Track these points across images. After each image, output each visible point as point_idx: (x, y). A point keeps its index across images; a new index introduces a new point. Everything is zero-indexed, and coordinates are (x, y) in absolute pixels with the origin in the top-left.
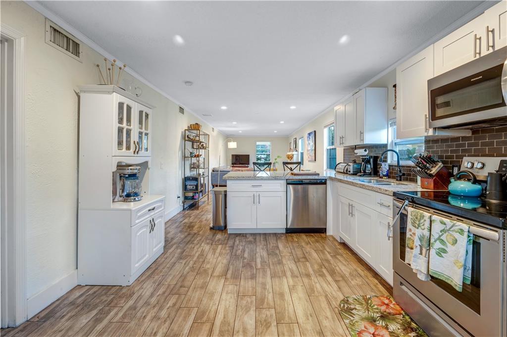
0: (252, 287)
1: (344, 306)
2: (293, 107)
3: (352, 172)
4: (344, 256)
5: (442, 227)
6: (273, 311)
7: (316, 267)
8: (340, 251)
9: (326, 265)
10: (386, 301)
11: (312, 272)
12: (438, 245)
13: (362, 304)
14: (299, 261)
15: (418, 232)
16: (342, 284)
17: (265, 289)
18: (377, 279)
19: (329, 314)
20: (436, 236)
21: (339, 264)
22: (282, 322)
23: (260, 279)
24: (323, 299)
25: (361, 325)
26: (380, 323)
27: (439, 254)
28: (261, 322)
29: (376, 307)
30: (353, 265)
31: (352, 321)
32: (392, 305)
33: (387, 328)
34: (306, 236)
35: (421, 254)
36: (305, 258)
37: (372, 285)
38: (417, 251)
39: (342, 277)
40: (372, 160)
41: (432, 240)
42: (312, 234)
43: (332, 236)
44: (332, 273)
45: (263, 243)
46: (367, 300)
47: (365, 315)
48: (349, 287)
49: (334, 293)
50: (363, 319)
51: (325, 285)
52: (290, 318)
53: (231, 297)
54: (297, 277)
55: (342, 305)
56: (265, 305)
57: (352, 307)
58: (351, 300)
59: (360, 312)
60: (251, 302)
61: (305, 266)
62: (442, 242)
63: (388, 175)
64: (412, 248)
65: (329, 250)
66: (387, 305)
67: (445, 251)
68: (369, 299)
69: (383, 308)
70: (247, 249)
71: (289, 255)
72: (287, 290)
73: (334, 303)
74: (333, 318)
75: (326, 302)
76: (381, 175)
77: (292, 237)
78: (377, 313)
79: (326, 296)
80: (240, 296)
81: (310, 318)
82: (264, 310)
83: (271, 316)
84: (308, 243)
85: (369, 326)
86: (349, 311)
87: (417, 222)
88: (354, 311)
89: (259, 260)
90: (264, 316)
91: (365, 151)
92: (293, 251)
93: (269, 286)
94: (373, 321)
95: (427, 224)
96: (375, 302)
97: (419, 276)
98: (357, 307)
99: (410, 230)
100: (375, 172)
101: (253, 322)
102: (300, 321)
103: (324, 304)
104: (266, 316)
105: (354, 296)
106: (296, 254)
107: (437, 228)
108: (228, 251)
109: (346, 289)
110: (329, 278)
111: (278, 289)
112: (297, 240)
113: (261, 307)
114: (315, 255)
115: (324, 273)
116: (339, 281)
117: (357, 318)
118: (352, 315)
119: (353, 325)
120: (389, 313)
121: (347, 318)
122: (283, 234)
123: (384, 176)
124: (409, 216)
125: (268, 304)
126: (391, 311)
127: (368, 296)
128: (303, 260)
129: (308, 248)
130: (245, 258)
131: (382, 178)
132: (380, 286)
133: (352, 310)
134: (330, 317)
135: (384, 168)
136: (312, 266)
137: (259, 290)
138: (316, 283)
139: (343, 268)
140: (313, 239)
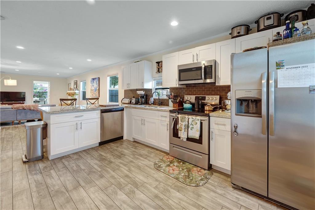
0: (106, 182)
1: (157, 166)
2: (89, 60)
3: (134, 103)
4: (139, 146)
5: (192, 120)
6: (130, 185)
7: (132, 156)
8: (136, 145)
9: (136, 153)
10: (168, 157)
11: (132, 159)
12: (191, 126)
13: (162, 162)
14: (121, 157)
15: (184, 124)
16: (149, 158)
17: (115, 178)
18: (159, 151)
19: (154, 172)
20: (190, 123)
21: (140, 151)
22: (138, 186)
23: (108, 176)
24: (146, 168)
25: (167, 169)
26: (171, 165)
27: (191, 129)
28: (128, 193)
29: (166, 161)
30: (146, 149)
31: (163, 169)
32: (170, 158)
33: (174, 166)
34: (113, 143)
35: (185, 131)
36: (122, 154)
37: (159, 154)
38: (183, 131)
39: (146, 156)
40: (145, 96)
41: (189, 125)
42: (116, 142)
43: (126, 139)
44: (141, 156)
45: (88, 156)
46: (162, 160)
47: (165, 165)
48: (152, 158)
49: (149, 163)
50: (166, 167)
51: (143, 162)
52: (140, 183)
53: (99, 194)
54: (127, 165)
55: (156, 166)
56: (123, 185)
57: (159, 165)
58: (157, 163)
59: (163, 165)
60: (114, 188)
61: (126, 158)
62: (192, 125)
63: (154, 103)
64: (181, 131)
65: (131, 147)
66: (169, 158)
67: (193, 128)
68: (162, 159)
69: (168, 160)
70: (79, 164)
71: (112, 156)
72: (128, 173)
73: (152, 167)
74: (156, 172)
75: (149, 168)
76: (150, 103)
77: (105, 146)
78: (168, 162)
79: (147, 166)
80: (103, 190)
81: (148, 178)
82: (125, 188)
83: (131, 187)
84: (117, 147)
85: (169, 168)
86: (159, 166)
87: (183, 120)
88: (161, 166)
89: (96, 167)
90: (128, 190)
91: (144, 92)
92: (112, 153)
93: (116, 176)
94: (169, 166)
95: (187, 120)
96: (165, 159)
97: (184, 140)
98: (161, 163)
99: (180, 124)
100: (147, 103)
101: (124, 196)
102: (145, 181)
103: (149, 169)
104: (129, 189)
105: (157, 161)
106: (116, 154)
107: (190, 120)
108: (65, 171)
109: (152, 160)
110: (142, 159)
111: (123, 175)
112: (109, 147)
113: (122, 187)
114: (126, 151)
115: (137, 157)
116: (146, 158)
117: (164, 168)
118: (162, 167)
119: (165, 171)
120: (171, 160)
121: (161, 169)
122: (97, 146)
123: (152, 104)
124: (179, 118)
125: (124, 184)
126: (171, 159)
127: (161, 158)
128: (123, 156)
129: (120, 149)
130: (84, 170)
131: (151, 105)
132: (161, 153)
133: (160, 166)
134: (155, 173)
135: (152, 100)
136: (129, 156)
137: (112, 181)
138: (138, 163)
139: (144, 152)
140: (118, 144)
